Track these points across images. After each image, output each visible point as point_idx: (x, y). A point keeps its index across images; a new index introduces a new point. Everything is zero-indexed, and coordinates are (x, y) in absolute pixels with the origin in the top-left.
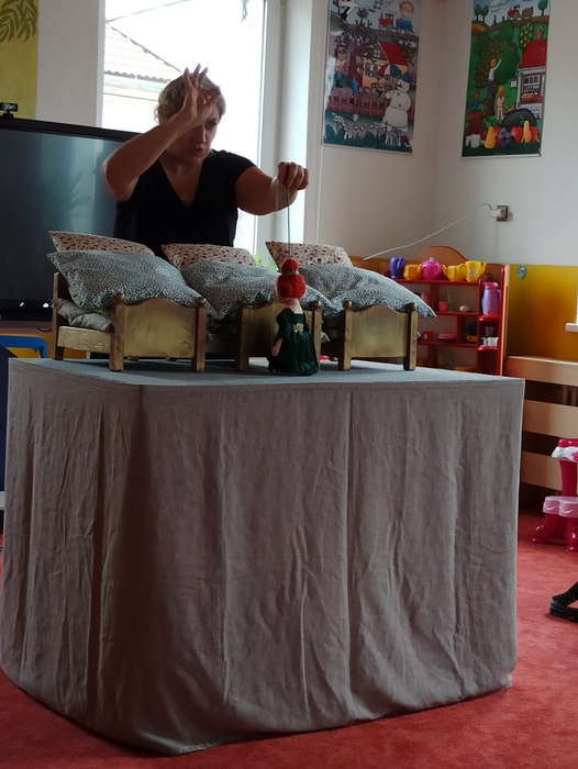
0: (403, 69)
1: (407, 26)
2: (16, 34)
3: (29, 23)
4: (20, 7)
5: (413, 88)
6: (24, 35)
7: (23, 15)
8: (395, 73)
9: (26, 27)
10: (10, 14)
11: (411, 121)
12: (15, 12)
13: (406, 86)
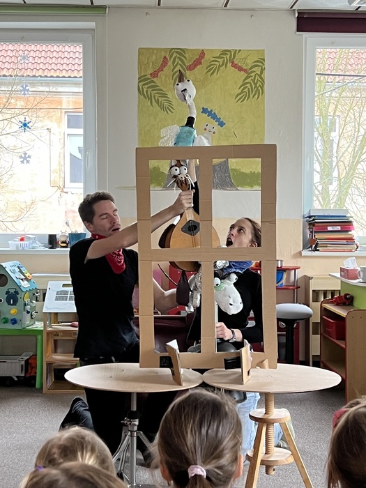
2: (251, 96)
3: (259, 88)
4: (253, 80)
6: (256, 96)
7: (255, 84)
9: (258, 90)
10: (248, 85)
12: (251, 83)
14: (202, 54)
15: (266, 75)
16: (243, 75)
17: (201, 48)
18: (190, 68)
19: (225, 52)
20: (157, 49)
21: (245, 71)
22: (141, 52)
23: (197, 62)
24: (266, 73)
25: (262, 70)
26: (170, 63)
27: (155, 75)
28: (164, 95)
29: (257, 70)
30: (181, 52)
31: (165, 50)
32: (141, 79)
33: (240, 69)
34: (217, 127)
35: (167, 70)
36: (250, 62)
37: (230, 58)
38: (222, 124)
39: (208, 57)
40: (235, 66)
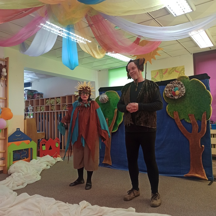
14: (167, 69)
17: (166, 68)
18: (164, 74)
19: (173, 68)
20: (156, 70)
22: (152, 72)
23: (166, 72)
24: (185, 72)
26: (159, 73)
27: (155, 77)
29: (183, 71)
30: (162, 70)
31: (157, 70)
32: (152, 78)
33: (178, 72)
35: (158, 75)
36: (180, 69)
39: (169, 70)
40: (176, 71)
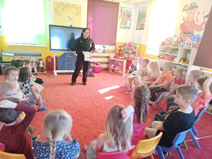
0: (129, 18)
1: (131, 12)
3: (80, 13)
5: (131, 20)
6: (79, 15)
8: (128, 18)
10: (78, 12)
11: (130, 25)
13: (130, 20)
14: (68, 4)
15: (82, 11)
16: (77, 10)
17: (68, 3)
18: (65, 7)
19: (73, 4)
20: (58, 2)
21: (77, 9)
22: (54, 2)
23: (67, 6)
25: (81, 10)
26: (61, 5)
27: (57, 8)
28: (60, 13)
29: (80, 9)
30: (63, 3)
31: (60, 2)
32: (54, 8)
33: (76, 9)
34: (71, 21)
35: (60, 7)
36: (78, 7)
37: (74, 6)
38: (72, 20)
39: (69, 5)
40: (75, 8)
